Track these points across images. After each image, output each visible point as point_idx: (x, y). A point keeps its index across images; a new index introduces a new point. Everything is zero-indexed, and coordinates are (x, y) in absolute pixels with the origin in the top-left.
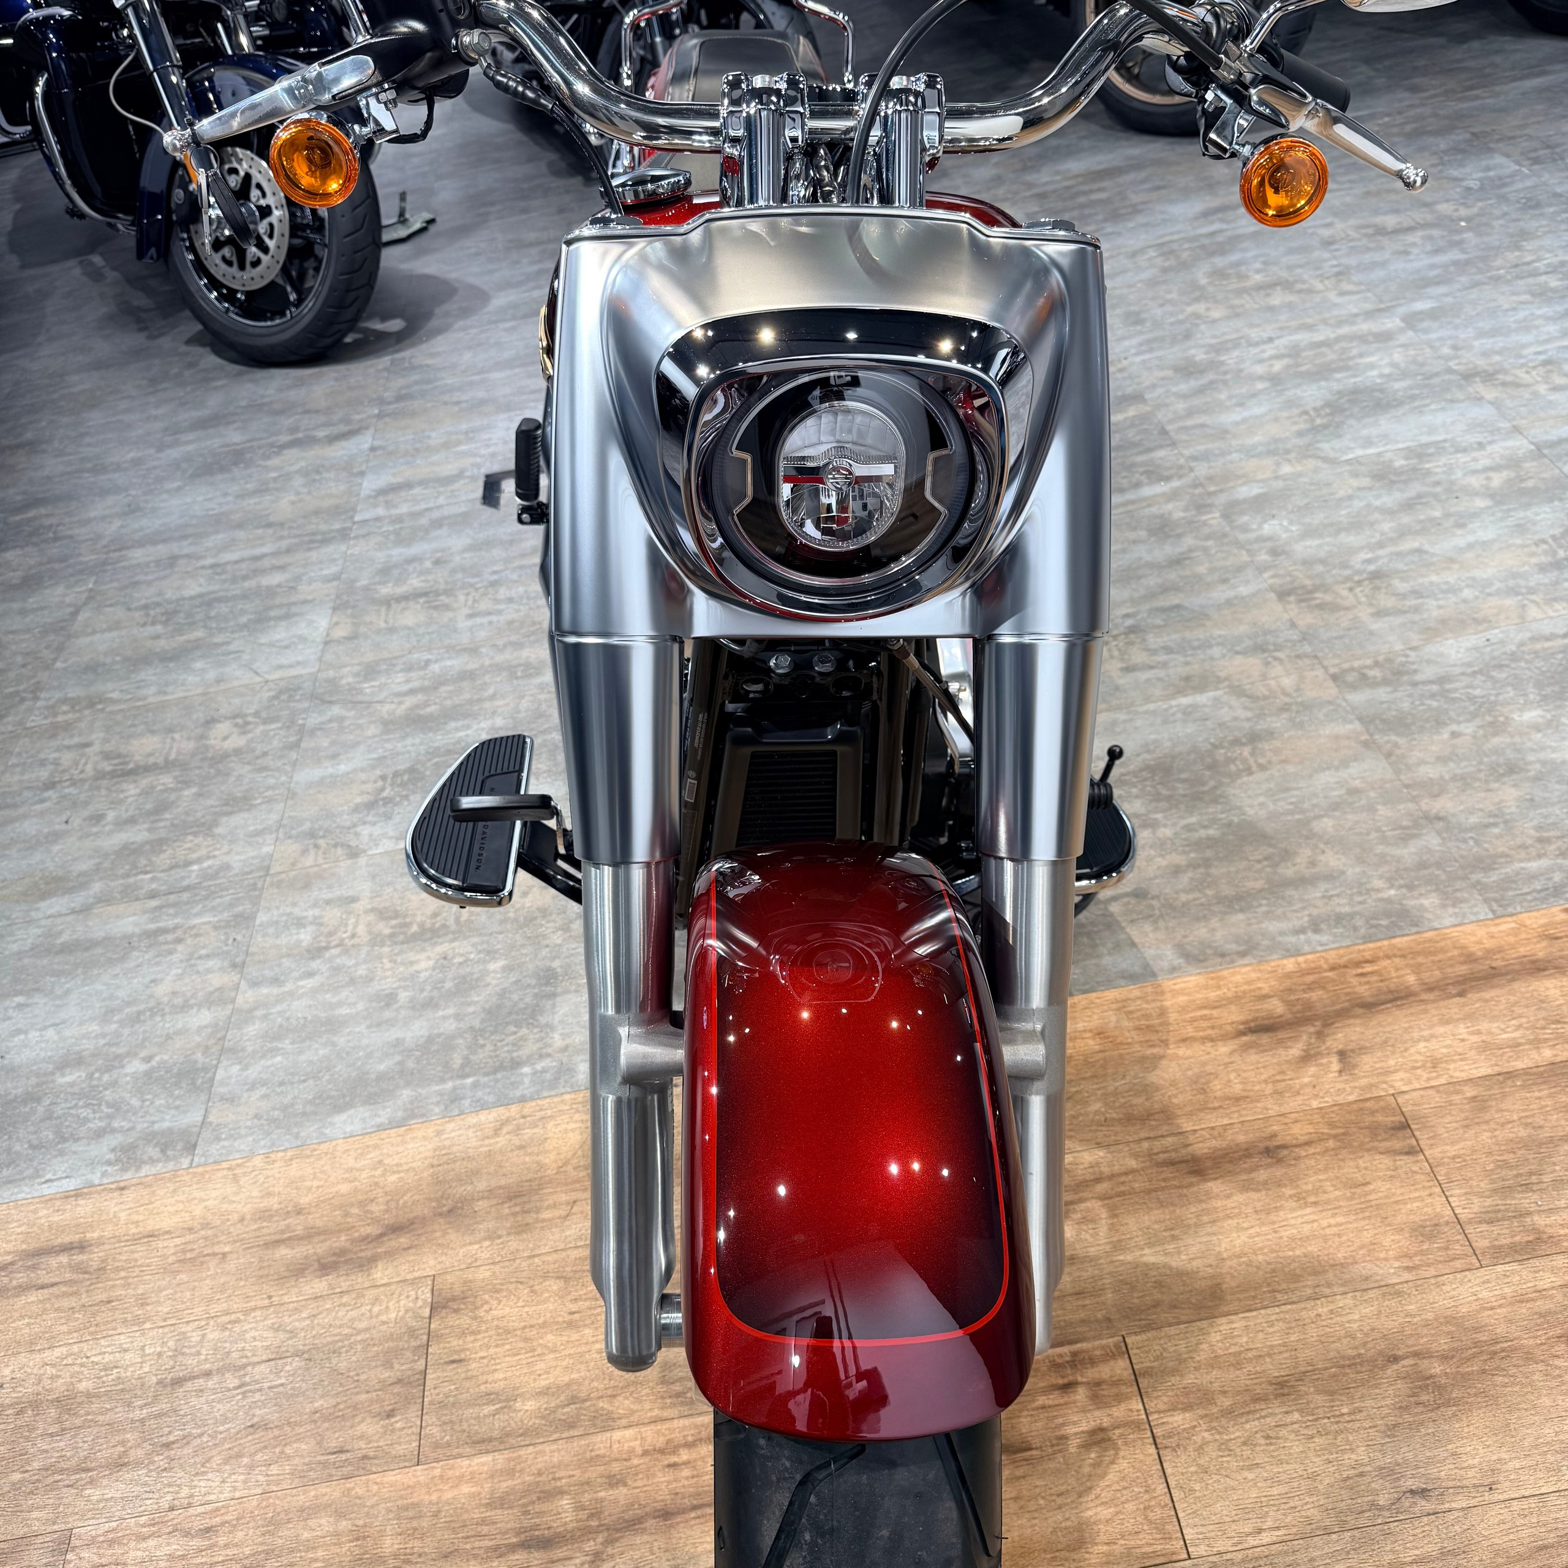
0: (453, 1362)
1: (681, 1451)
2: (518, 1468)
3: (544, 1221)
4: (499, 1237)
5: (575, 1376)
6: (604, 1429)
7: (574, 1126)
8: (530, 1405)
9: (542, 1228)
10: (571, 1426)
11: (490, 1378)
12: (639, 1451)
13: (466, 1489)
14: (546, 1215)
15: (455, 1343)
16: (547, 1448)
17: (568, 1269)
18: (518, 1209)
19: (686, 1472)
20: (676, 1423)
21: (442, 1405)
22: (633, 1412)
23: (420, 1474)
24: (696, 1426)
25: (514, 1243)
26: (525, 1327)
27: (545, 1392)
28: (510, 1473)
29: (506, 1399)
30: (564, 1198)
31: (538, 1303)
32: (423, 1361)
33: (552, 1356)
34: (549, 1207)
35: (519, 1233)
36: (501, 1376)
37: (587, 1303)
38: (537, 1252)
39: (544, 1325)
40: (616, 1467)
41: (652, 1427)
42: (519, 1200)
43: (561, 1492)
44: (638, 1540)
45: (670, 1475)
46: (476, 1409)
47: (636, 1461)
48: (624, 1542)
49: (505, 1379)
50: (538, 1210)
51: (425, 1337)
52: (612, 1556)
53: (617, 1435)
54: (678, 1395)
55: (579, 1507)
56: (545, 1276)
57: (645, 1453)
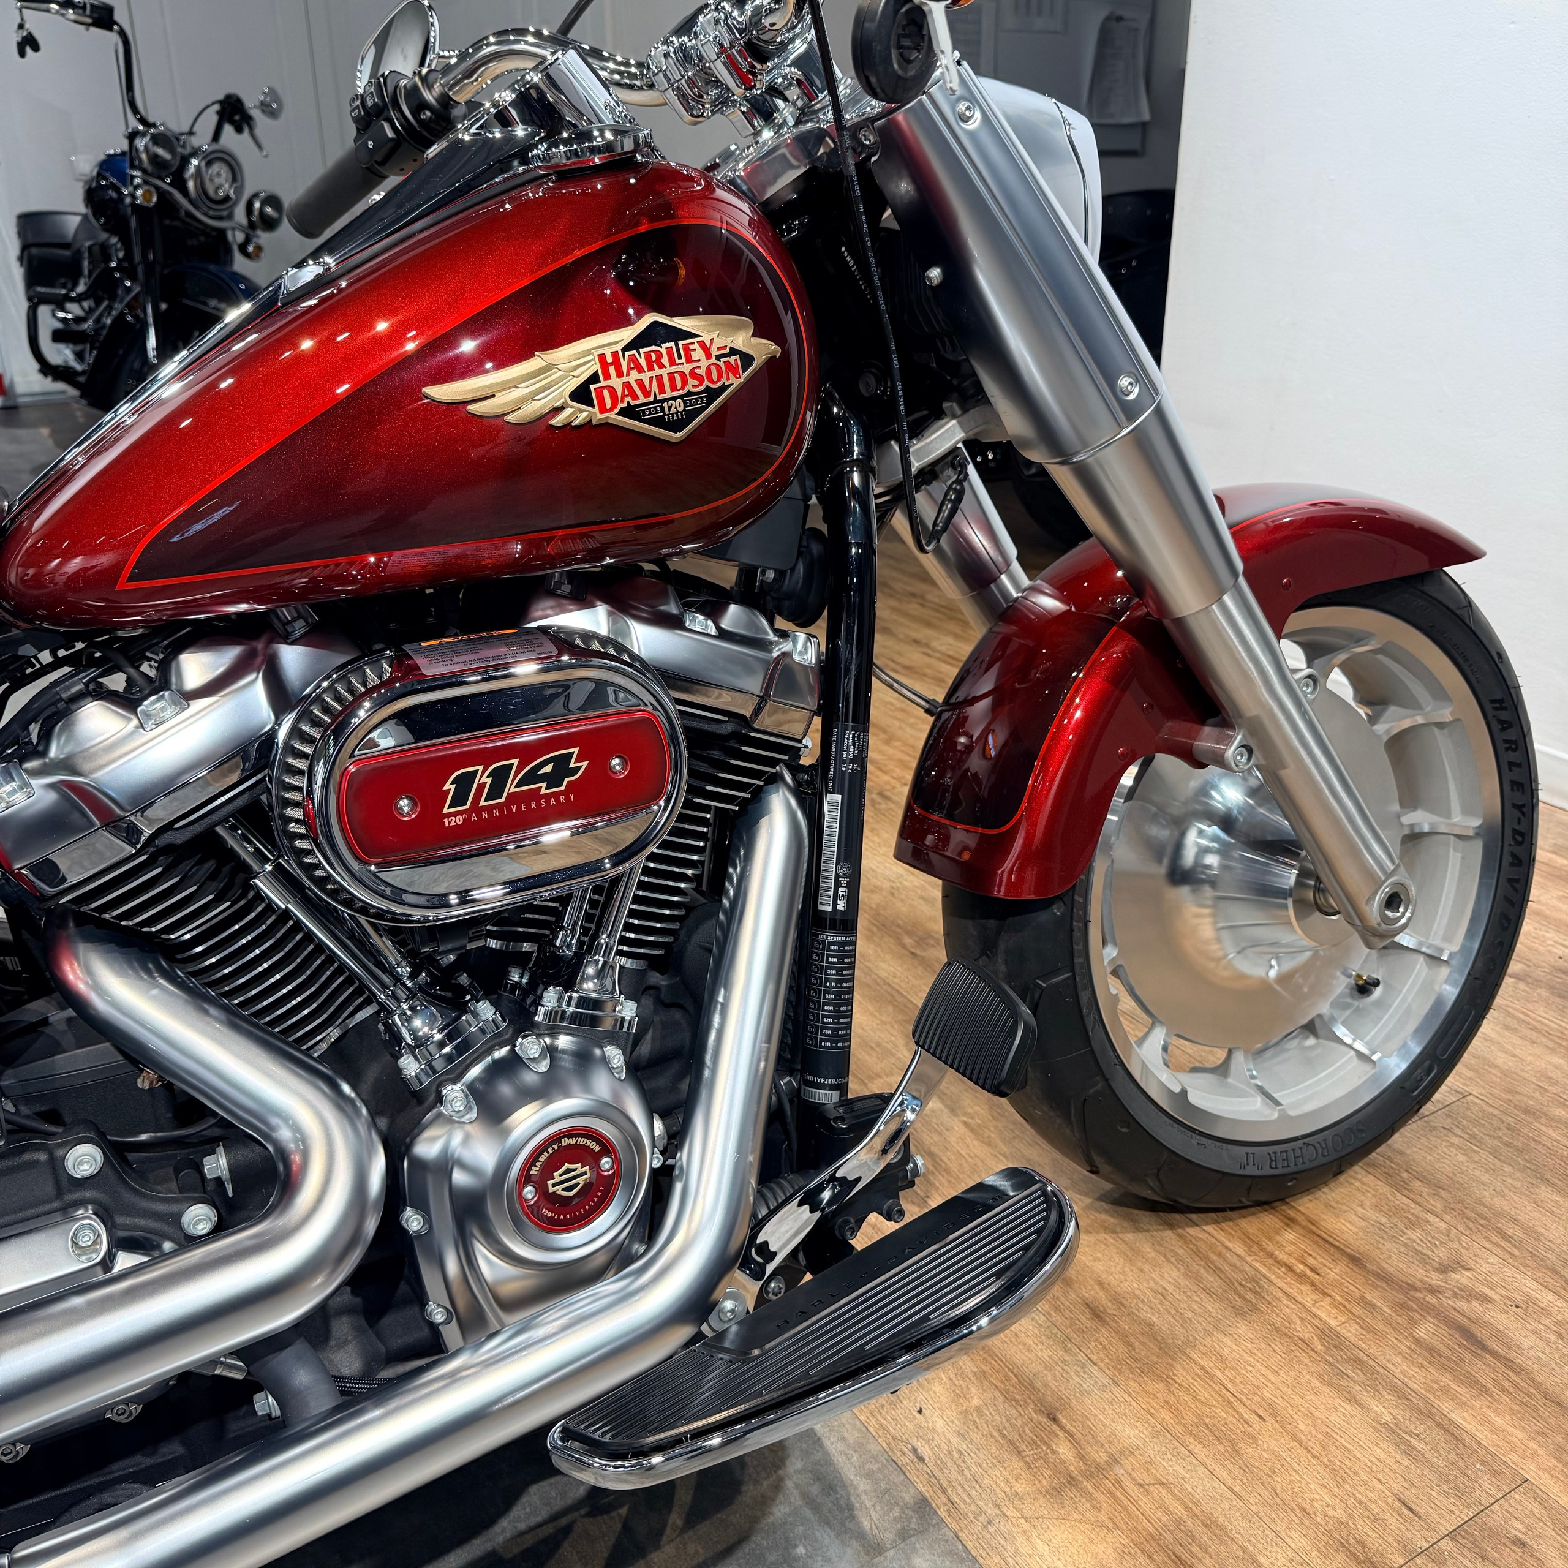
0: (1411, 1510)
1: (1298, 1271)
2: (1436, 1386)
3: (1187, 1508)
4: (1244, 1550)
5: (1316, 1382)
6: (1338, 1335)
7: (1040, 1545)
8: (1377, 1407)
9: (1197, 1503)
10: (1359, 1361)
11: (1390, 1461)
12: (1328, 1300)
13: (1499, 1421)
14: (1179, 1510)
15: (1393, 1522)
16: (1397, 1371)
17: (1221, 1448)
18: (1195, 1549)
19: (1311, 1261)
20: (1281, 1284)
21: (1460, 1494)
22: (1302, 1319)
23: (1530, 1471)
24: (1269, 1269)
25: (1239, 1527)
26: (1314, 1456)
27: (1353, 1400)
28: (1445, 1390)
29: (1394, 1433)
30: (1145, 1503)
31: (1278, 1458)
32: (1443, 1545)
33: (1318, 1414)
34: (1167, 1511)
35: (1221, 1527)
36: (1379, 1451)
37: (1241, 1409)
38: (1228, 1494)
39: (1294, 1438)
40: (1358, 1310)
41: (1299, 1298)
42: (1185, 1556)
43: (1418, 1341)
44: (1391, 1270)
45: (1323, 1270)
46: (1428, 1455)
47: (1339, 1298)
48: (1403, 1278)
49: (1377, 1445)
50: (1179, 1522)
51: (1419, 1561)
52: (1421, 1281)
53: (1333, 1323)
54: (1256, 1293)
55: (1413, 1322)
56: (1246, 1468)
57: (1325, 1294)
